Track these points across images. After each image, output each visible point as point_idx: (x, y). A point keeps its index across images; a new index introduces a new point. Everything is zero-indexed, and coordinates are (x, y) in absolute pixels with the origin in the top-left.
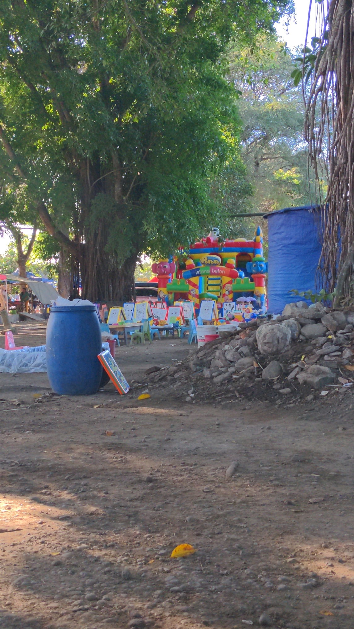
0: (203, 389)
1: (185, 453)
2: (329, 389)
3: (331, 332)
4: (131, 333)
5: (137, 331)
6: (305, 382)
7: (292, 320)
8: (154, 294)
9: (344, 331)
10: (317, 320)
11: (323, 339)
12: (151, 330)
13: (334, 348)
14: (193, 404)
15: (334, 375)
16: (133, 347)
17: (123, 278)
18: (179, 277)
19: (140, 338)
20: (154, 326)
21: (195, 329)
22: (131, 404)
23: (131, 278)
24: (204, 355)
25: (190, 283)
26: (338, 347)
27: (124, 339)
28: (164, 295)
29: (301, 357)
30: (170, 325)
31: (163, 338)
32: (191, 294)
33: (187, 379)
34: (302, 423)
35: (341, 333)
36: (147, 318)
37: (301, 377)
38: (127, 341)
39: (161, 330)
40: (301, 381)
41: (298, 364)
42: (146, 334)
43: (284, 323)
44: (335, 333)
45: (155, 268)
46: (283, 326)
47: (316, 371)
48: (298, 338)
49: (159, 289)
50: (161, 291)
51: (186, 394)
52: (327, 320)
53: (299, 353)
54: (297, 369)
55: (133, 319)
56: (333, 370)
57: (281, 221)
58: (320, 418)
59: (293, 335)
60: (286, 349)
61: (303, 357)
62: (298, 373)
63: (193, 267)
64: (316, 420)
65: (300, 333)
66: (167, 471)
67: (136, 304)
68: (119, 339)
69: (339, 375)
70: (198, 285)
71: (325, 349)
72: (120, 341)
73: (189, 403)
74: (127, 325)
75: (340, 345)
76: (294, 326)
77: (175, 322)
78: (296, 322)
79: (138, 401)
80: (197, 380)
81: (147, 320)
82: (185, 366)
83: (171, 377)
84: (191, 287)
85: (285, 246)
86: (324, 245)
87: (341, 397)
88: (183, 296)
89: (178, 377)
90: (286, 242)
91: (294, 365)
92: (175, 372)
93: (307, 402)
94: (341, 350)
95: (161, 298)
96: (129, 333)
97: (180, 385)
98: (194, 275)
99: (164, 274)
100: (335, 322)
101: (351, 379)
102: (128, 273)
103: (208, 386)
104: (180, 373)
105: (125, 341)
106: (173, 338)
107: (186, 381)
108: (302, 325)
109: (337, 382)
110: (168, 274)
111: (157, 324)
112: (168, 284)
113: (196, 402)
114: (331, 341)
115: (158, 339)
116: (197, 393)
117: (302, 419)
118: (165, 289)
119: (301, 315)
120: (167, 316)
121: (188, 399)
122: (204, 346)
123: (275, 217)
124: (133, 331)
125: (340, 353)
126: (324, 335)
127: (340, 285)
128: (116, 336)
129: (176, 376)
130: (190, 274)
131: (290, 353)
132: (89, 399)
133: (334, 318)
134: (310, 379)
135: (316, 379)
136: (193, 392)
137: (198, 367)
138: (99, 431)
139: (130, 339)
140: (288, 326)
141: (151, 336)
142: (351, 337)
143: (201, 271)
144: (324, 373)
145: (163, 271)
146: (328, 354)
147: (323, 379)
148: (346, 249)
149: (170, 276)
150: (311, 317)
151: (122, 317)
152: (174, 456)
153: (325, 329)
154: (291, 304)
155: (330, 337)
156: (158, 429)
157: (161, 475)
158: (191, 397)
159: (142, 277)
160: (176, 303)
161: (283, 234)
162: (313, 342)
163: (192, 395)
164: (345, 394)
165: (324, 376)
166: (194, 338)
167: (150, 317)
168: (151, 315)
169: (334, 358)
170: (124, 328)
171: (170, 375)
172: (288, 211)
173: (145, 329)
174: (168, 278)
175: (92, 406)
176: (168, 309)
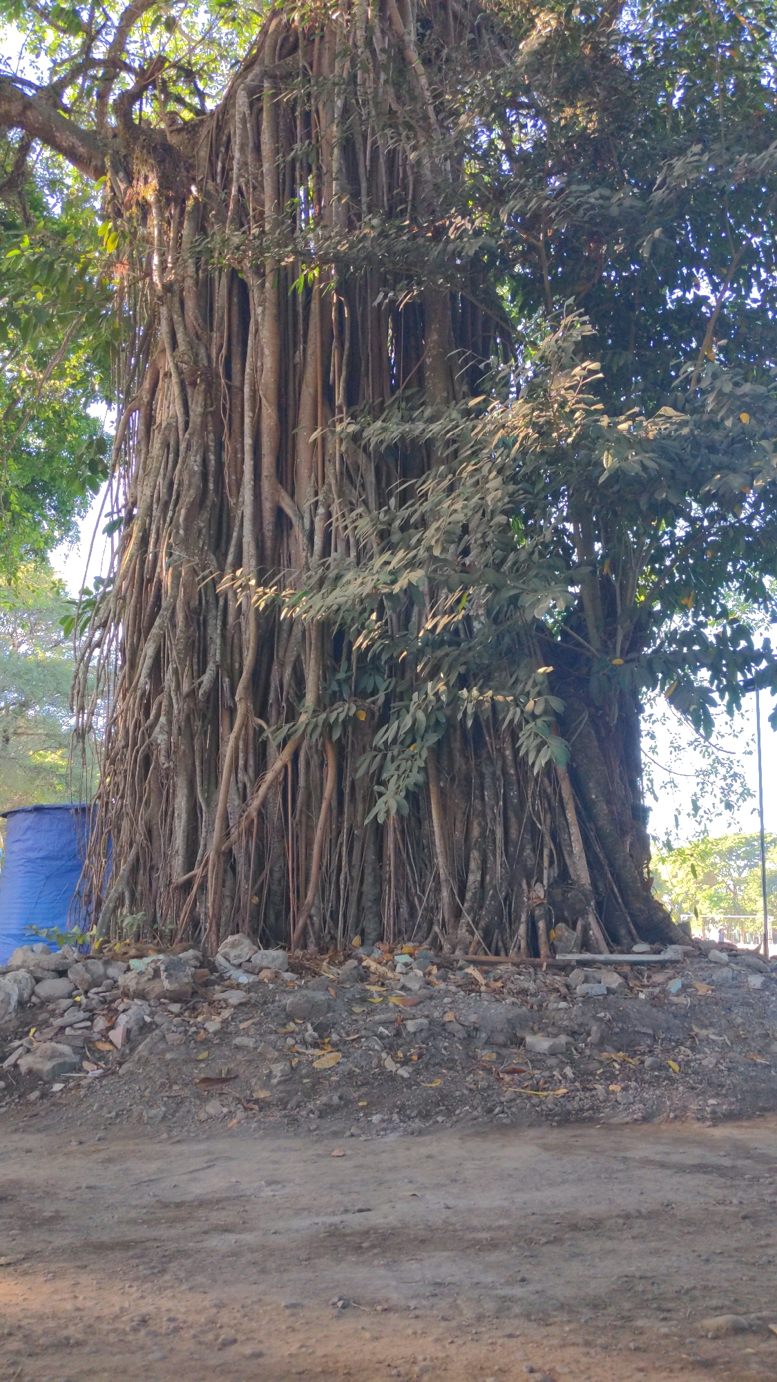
2: (66, 1081)
3: (81, 991)
6: (30, 1071)
7: (22, 973)
9: (100, 989)
10: (62, 973)
11: (66, 1003)
13: (82, 1015)
15: (76, 1059)
26: (88, 1015)
29: (29, 1031)
34: (16, 1137)
35: (97, 993)
37: (25, 1063)
40: (23, 1069)
41: (24, 1041)
43: (9, 976)
44: (86, 992)
46: (6, 981)
47: (49, 1052)
48: (29, 1001)
52: (78, 973)
53: (27, 1024)
54: (20, 1050)
56: (77, 1050)
57: (27, 823)
58: (46, 1128)
59: (21, 996)
60: (7, 1018)
61: (33, 1030)
62: (20, 1057)
64: (39, 1131)
65: (33, 993)
69: (84, 1057)
71: (69, 1017)
75: (91, 1011)
76: (24, 981)
78: (28, 976)
85: (30, 861)
86: (87, 862)
87: (83, 1092)
90: (33, 855)
91: (16, 1043)
93: (28, 1103)
94: (91, 1019)
100: (88, 976)
101: (102, 1064)
108: (38, 980)
109: (81, 1069)
114: (79, 1005)
117: (16, 1130)
119: (37, 965)
123: (18, 816)
125: (89, 1024)
126: (70, 996)
127: (103, 921)
131: (15, 1023)
133: (87, 970)
134: (39, 1066)
135: (48, 1066)
140: (15, 981)
142: (109, 999)
144: (62, 1055)
146: (71, 1025)
147: (60, 1064)
148: (118, 867)
150: (53, 967)
153: (72, 986)
154: (25, 947)
155: (78, 999)
161: (29, 844)
162: (51, 1007)
164: (89, 1087)
165: (61, 1060)
169: (80, 1032)
172: (38, 809)
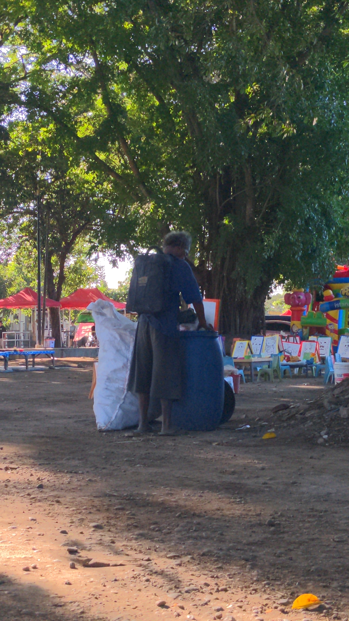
0: (339, 431)
1: (314, 498)
4: (258, 369)
5: (265, 366)
8: (287, 328)
12: (281, 367)
14: (325, 446)
16: (260, 384)
17: (252, 310)
18: (316, 309)
19: (269, 376)
20: (285, 362)
21: (333, 367)
22: (253, 443)
23: (261, 309)
24: (342, 392)
25: (329, 317)
27: (251, 375)
28: (297, 329)
30: (303, 361)
31: (295, 377)
33: (320, 418)
36: (277, 352)
38: (254, 377)
39: (293, 367)
42: (275, 371)
45: (288, 299)
49: (291, 323)
50: (294, 325)
51: (318, 435)
55: (262, 354)
63: (332, 299)
66: (291, 516)
67: (265, 338)
68: (245, 375)
70: (337, 319)
72: (246, 378)
73: (322, 445)
74: (254, 359)
77: (309, 359)
79: (262, 440)
80: (332, 420)
81: (276, 355)
82: (318, 405)
83: (302, 416)
84: (328, 321)
88: (321, 331)
89: (310, 416)
92: (306, 410)
96: (256, 369)
97: (312, 425)
98: (333, 308)
102: (257, 303)
103: (345, 427)
104: (313, 412)
105: (251, 377)
106: (307, 376)
107: (319, 421)
111: (288, 359)
112: (302, 317)
113: (330, 445)
115: (289, 377)
116: (331, 435)
118: (299, 322)
120: (300, 351)
121: (320, 441)
122: (341, 383)
124: (261, 367)
128: (241, 372)
129: (308, 414)
130: (328, 306)
132: (209, 436)
136: (327, 434)
137: (333, 406)
138: (217, 469)
139: (257, 375)
141: (281, 374)
143: (342, 304)
145: (297, 302)
149: (305, 308)
151: (249, 350)
152: (301, 501)
156: (284, 470)
157: (286, 521)
158: (324, 439)
159: (273, 311)
160: (311, 338)
163: (326, 437)
166: (331, 377)
167: (280, 352)
168: (281, 350)
170: (250, 363)
171: (301, 414)
173: (275, 365)
174: (303, 310)
175: (210, 443)
176: (301, 343)
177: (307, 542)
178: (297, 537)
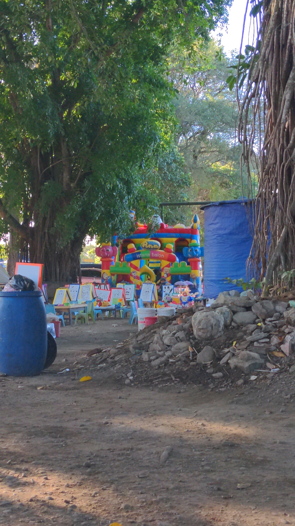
0: (142, 372)
1: (123, 437)
2: (258, 374)
3: (261, 319)
4: (76, 313)
5: (81, 311)
6: (236, 367)
7: (225, 308)
8: (98, 275)
9: (272, 319)
10: (248, 308)
11: (252, 327)
12: (94, 311)
13: (263, 335)
14: (131, 386)
15: (262, 361)
16: (77, 327)
17: (70, 260)
18: (122, 260)
19: (84, 319)
20: (97, 307)
21: (136, 311)
22: (72, 386)
23: (76, 259)
24: (143, 339)
25: (132, 265)
26: (266, 334)
27: (69, 319)
28: (107, 276)
29: (232, 343)
30: (113, 306)
31: (106, 319)
32: (132, 276)
33: (126, 362)
34: (233, 406)
35: (271, 321)
36: (91, 299)
37: (233, 362)
38: (72, 320)
39: (104, 311)
40: (232, 366)
41: (230, 349)
42: (89, 315)
43: (218, 310)
44: (264, 320)
45: (98, 251)
46: (216, 313)
47: (246, 356)
48: (231, 325)
49: (102, 271)
50: (104, 273)
51: (125, 376)
52: (257, 308)
53: (231, 339)
54: (229, 355)
55: (78, 300)
56: (263, 356)
57: (216, 213)
58: (250, 402)
59: (225, 322)
60: (219, 334)
61: (235, 343)
62: (229, 359)
63: (135, 250)
64: (245, 404)
65: (232, 320)
66: (105, 456)
67: (81, 286)
68: (64, 319)
69: (267, 360)
70: (139, 267)
71: (255, 336)
72: (65, 321)
73: (129, 385)
74: (72, 306)
75: (268, 332)
76: (226, 313)
77: (117, 304)
78: (228, 310)
79: (80, 383)
80: (136, 363)
81: (91, 301)
82: (125, 349)
83: (112, 360)
85: (220, 236)
86: (255, 237)
87: (268, 382)
88: (125, 278)
89: (118, 360)
90: (221, 232)
91: (226, 350)
92: (116, 354)
93: (237, 386)
94: (269, 337)
95: (104, 280)
96: (73, 313)
97: (120, 368)
98: (135, 258)
99: (107, 257)
100: (264, 311)
101: (278, 364)
102: (74, 255)
103: (146, 369)
104: (121, 356)
105: (70, 321)
106: (115, 318)
107: (126, 364)
108: (234, 313)
109: (265, 368)
110: (110, 257)
111: (100, 305)
112: (111, 266)
113: (135, 385)
114: (260, 328)
115: (101, 319)
116: (135, 376)
117: (232, 402)
118: (108, 271)
119: (233, 303)
120: (110, 297)
121: (127, 381)
122: (143, 330)
123: (211, 209)
124: (78, 312)
125: (268, 340)
126: (254, 323)
127: (268, 275)
128: (61, 317)
129: (117, 358)
130: (131, 257)
131: (223, 338)
132: (34, 381)
133: (264, 307)
134: (240, 365)
135: (247, 365)
136: (133, 375)
137: (137, 351)
138: (41, 414)
139: (74, 319)
140: (221, 313)
141: (94, 317)
142: (278, 325)
143: (142, 255)
144: (253, 358)
145: (106, 254)
146: (257, 341)
147: (253, 364)
148: (275, 241)
149: (113, 259)
150: (243, 305)
151: (68, 298)
152: (112, 440)
153: (255, 317)
154: (225, 292)
155: (259, 324)
156: (98, 412)
157: (100, 461)
158: (130, 380)
159: (87, 258)
160: (119, 285)
161: (217, 226)
162: (244, 329)
163: (131, 378)
164: (272, 379)
165: (253, 362)
166: (135, 319)
167: (94, 298)
168: (95, 296)
169: (263, 345)
170: (69, 309)
171: (111, 358)
172: (222, 204)
173: (89, 310)
174: (111, 261)
175: (36, 387)
176: (111, 290)
177: (117, 480)
178: (109, 476)
